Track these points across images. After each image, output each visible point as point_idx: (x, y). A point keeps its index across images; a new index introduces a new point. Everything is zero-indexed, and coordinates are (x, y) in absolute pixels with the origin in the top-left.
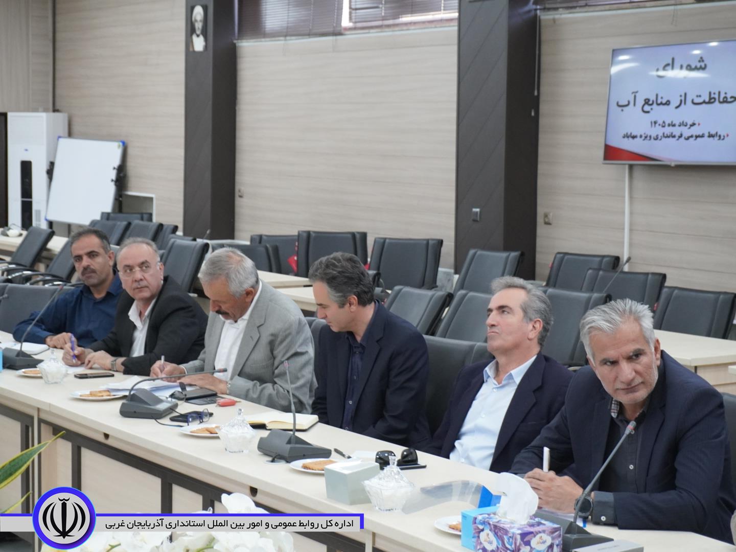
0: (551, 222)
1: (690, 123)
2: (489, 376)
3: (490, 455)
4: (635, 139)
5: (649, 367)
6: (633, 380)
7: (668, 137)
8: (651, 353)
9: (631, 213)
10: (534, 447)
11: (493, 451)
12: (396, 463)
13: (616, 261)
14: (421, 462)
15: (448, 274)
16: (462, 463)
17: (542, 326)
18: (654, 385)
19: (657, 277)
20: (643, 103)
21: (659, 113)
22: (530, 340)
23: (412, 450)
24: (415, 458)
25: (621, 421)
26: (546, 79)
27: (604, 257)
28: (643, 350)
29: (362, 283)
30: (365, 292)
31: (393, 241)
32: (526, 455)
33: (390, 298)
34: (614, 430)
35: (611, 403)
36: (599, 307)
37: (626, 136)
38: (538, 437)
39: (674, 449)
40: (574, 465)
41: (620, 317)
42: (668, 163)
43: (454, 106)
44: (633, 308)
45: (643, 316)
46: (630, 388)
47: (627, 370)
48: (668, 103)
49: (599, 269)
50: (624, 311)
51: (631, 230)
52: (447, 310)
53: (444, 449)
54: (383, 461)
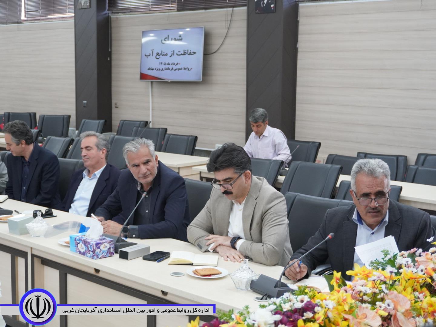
0: (118, 107)
1: (176, 63)
2: (85, 175)
3: (86, 210)
4: (153, 70)
5: (153, 167)
6: (146, 173)
7: (167, 69)
8: (154, 161)
9: (152, 103)
10: (105, 205)
11: (88, 207)
12: (40, 215)
13: (146, 123)
14: (54, 214)
15: (73, 130)
16: (74, 213)
17: (106, 151)
18: (155, 175)
19: (163, 130)
20: (156, 54)
21: (163, 59)
22: (102, 158)
23: (50, 209)
24: (51, 213)
25: (142, 192)
26: (114, 44)
27: (141, 121)
28: (150, 160)
29: (28, 135)
30: (29, 139)
31: (49, 116)
32: (101, 209)
33: (46, 141)
34: (139, 195)
35: (138, 184)
36: (131, 142)
37: (149, 69)
38: (106, 201)
39: (164, 203)
40: (122, 212)
41: (140, 146)
42: (167, 81)
43: (74, 56)
44: (146, 142)
45: (150, 145)
46: (145, 176)
47: (143, 169)
48: (166, 55)
49: (139, 127)
50: (142, 143)
51: (152, 110)
52: (71, 146)
53: (66, 208)
54: (35, 215)
